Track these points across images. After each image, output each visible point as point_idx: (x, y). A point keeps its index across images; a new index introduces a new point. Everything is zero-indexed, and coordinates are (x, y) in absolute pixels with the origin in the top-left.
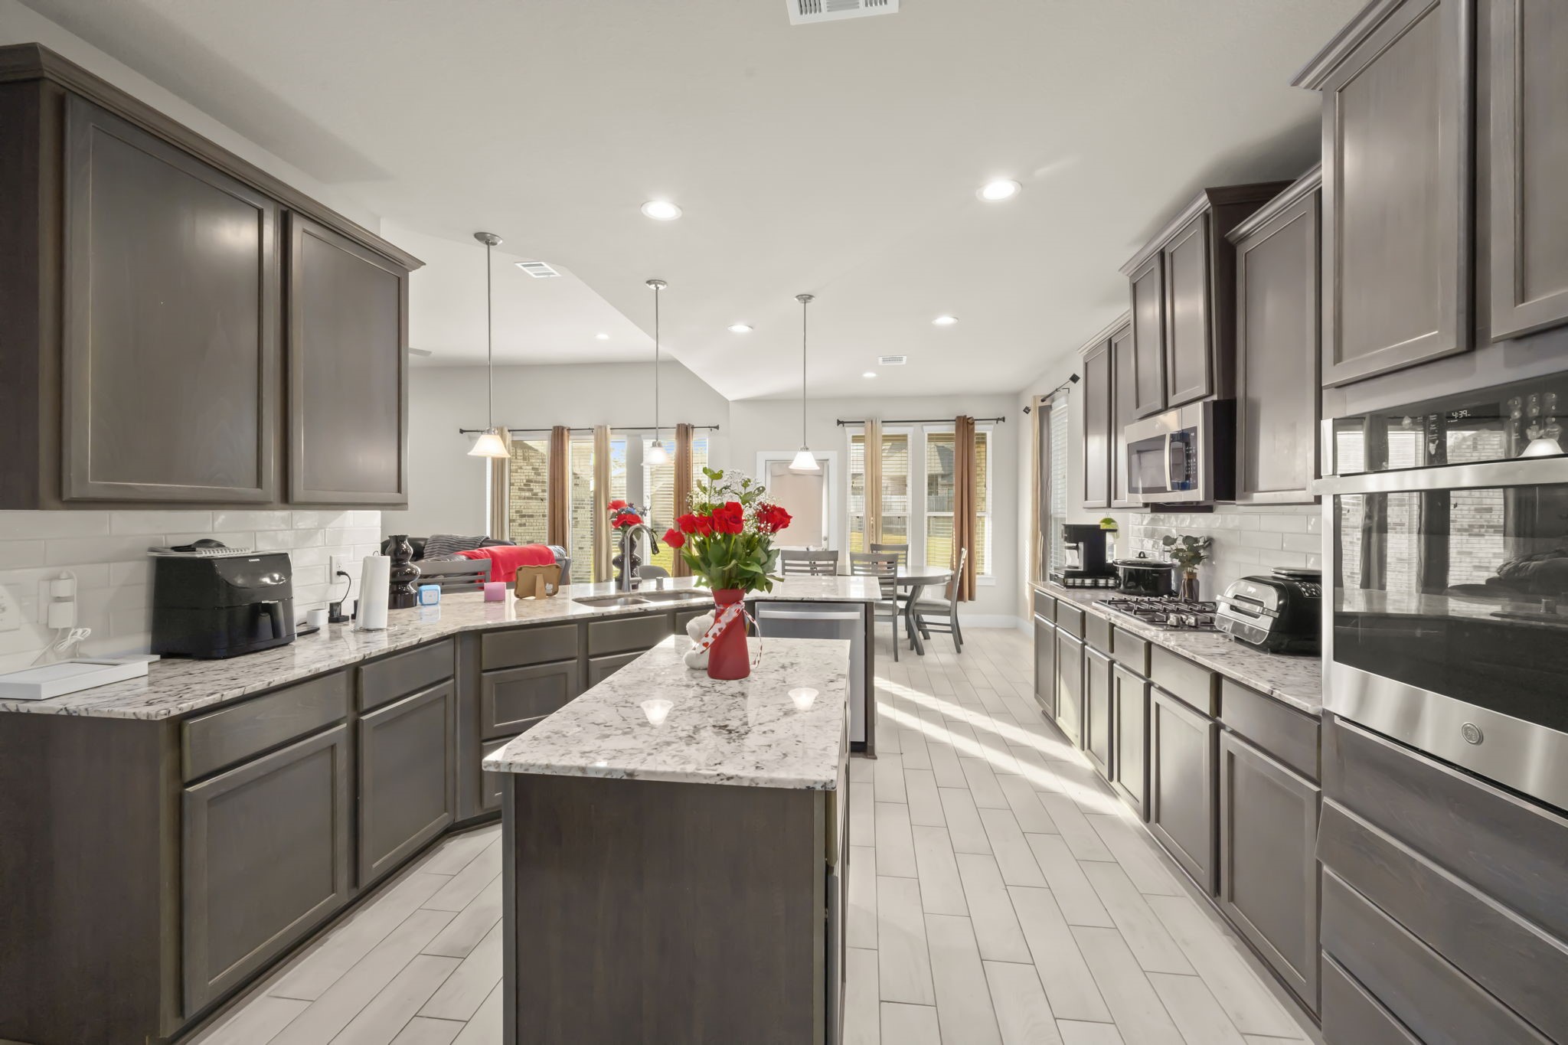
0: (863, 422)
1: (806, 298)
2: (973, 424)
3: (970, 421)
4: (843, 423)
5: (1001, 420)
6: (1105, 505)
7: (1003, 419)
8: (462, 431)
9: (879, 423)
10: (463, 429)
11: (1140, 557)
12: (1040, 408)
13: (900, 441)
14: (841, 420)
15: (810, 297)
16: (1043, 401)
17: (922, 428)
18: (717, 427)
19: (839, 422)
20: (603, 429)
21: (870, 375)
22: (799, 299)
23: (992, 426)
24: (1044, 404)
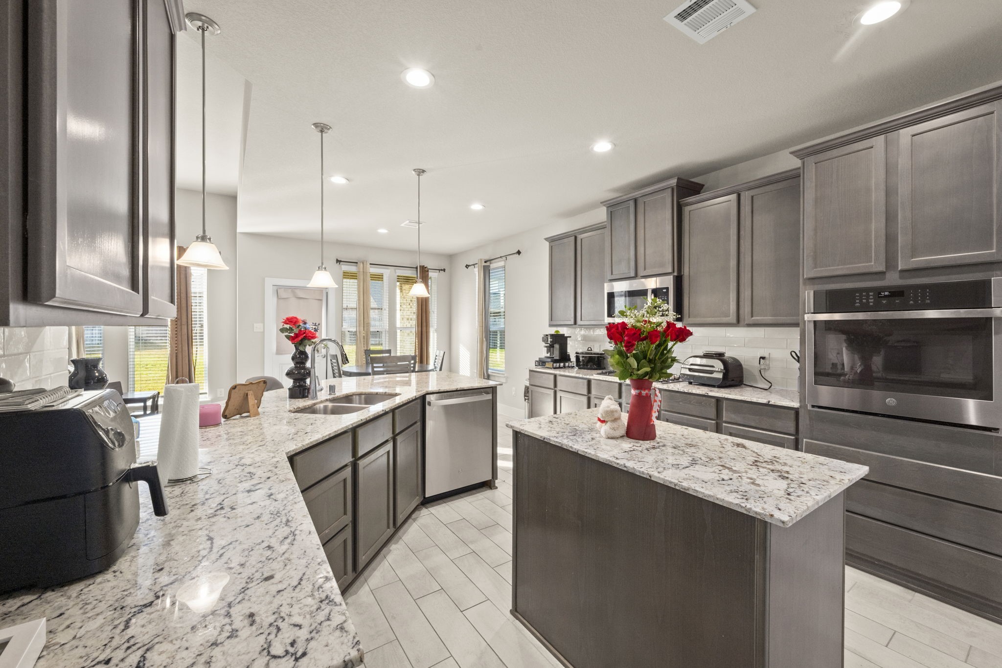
0: (357, 263)
1: (421, 172)
2: (428, 271)
3: (426, 269)
4: (341, 261)
5: (442, 270)
6: (573, 323)
7: (444, 270)
9: (368, 265)
11: (588, 350)
12: (484, 266)
13: (379, 277)
14: (339, 259)
15: (424, 171)
16: (485, 262)
17: (395, 271)
19: (338, 261)
21: (383, 231)
22: (415, 172)
23: (437, 274)
24: (486, 264)
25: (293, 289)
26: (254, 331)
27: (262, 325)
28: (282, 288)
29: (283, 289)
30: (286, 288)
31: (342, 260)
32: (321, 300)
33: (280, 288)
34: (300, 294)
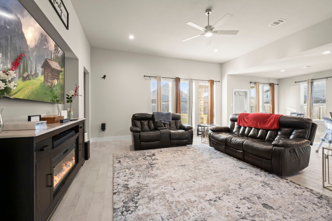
10: (145, 76)
16: (312, 80)
18: (219, 81)
19: (251, 82)
27: (232, 104)
33: (236, 92)
34: (240, 94)
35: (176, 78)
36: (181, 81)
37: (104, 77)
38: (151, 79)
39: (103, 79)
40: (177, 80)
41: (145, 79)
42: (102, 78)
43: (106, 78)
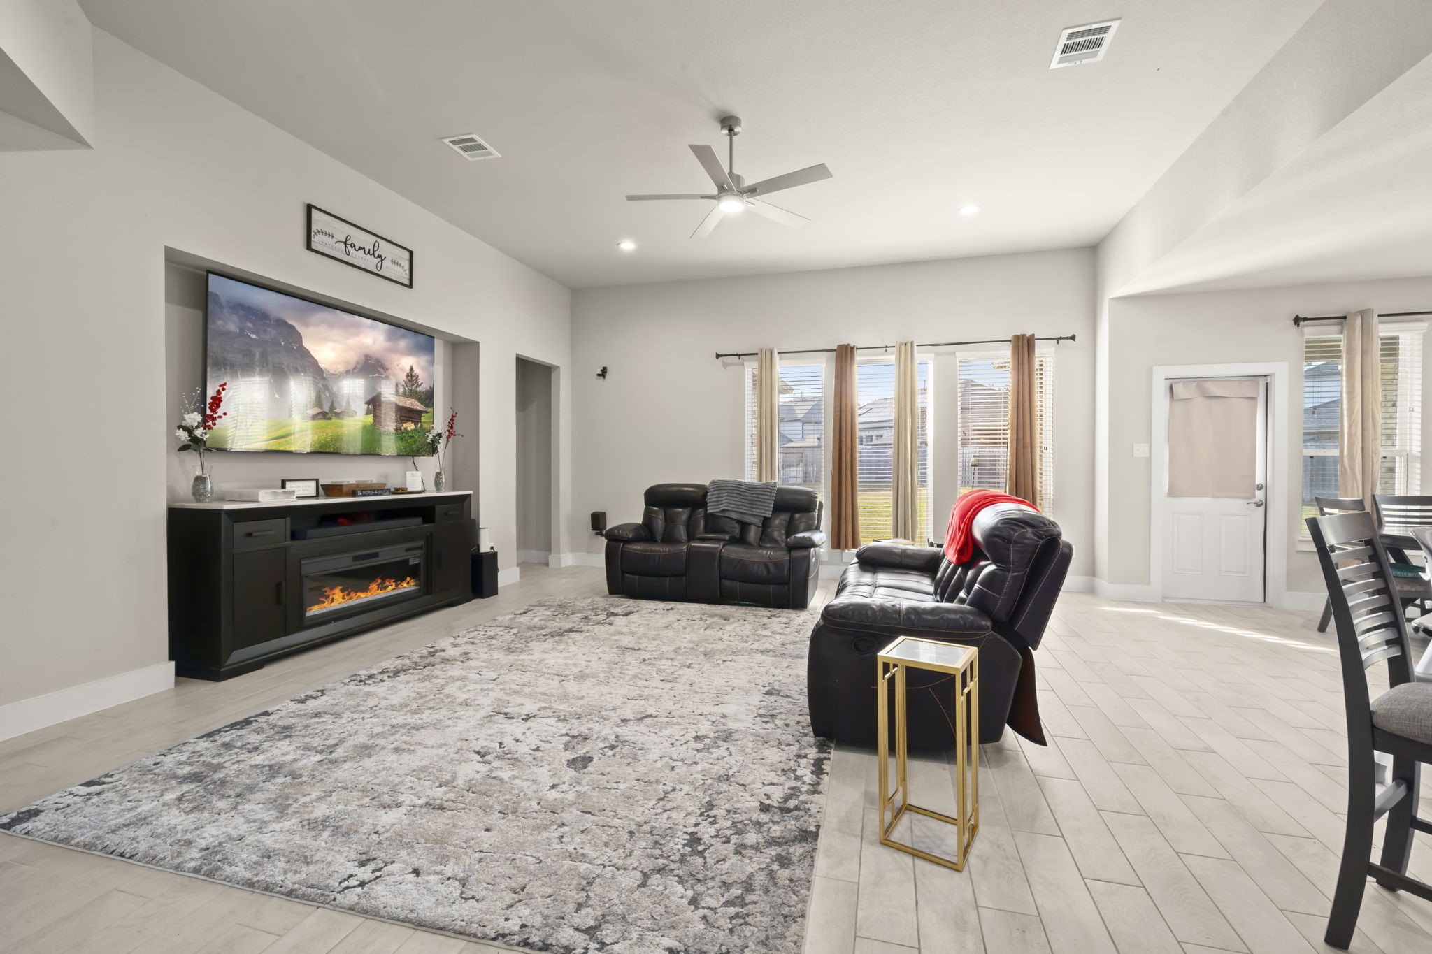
0: (1347, 318)
4: (1305, 320)
8: (718, 356)
9: (1376, 317)
10: (719, 353)
14: (1301, 317)
18: (1073, 338)
19: (1297, 320)
20: (909, 345)
25: (1200, 382)
26: (1135, 456)
27: (1147, 445)
28: (1180, 382)
29: (1181, 384)
30: (1187, 380)
31: (1308, 317)
32: (1254, 399)
33: (1176, 383)
34: (1215, 389)
35: (840, 347)
36: (859, 357)
37: (603, 373)
38: (743, 364)
39: (602, 378)
40: (844, 354)
41: (725, 365)
42: (598, 375)
43: (607, 375)
